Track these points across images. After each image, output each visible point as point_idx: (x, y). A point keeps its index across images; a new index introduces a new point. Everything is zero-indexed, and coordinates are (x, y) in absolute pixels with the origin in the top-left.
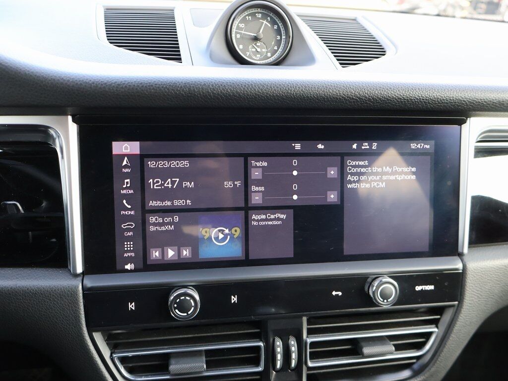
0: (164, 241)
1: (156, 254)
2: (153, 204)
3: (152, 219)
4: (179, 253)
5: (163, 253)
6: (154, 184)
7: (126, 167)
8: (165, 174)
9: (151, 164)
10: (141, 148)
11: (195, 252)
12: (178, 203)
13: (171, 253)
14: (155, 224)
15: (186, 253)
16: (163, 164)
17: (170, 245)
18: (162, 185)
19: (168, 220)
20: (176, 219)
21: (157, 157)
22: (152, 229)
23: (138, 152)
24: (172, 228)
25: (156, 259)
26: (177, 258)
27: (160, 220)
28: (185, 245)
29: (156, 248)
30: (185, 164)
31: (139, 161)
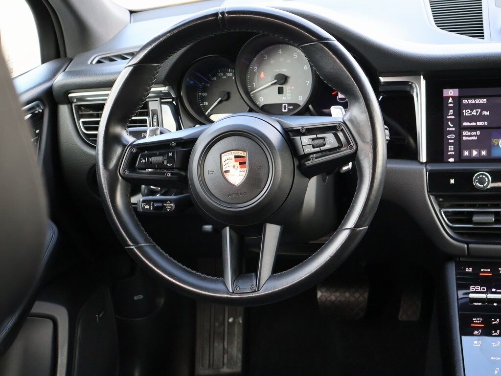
0: (471, 145)
1: (466, 153)
2: (465, 124)
3: (465, 133)
4: (480, 153)
5: (471, 153)
6: (466, 113)
7: (451, 103)
8: (472, 107)
9: (465, 101)
10: (459, 92)
11: (489, 152)
12: (480, 124)
13: (475, 153)
14: (466, 136)
15: (484, 153)
16: (472, 101)
17: (475, 148)
18: (470, 113)
19: (473, 133)
20: (478, 133)
21: (468, 97)
22: (465, 138)
23: (457, 95)
24: (476, 138)
25: (466, 156)
26: (478, 156)
27: (469, 134)
28: (484, 149)
29: (466, 149)
30: (484, 101)
31: (458, 100)
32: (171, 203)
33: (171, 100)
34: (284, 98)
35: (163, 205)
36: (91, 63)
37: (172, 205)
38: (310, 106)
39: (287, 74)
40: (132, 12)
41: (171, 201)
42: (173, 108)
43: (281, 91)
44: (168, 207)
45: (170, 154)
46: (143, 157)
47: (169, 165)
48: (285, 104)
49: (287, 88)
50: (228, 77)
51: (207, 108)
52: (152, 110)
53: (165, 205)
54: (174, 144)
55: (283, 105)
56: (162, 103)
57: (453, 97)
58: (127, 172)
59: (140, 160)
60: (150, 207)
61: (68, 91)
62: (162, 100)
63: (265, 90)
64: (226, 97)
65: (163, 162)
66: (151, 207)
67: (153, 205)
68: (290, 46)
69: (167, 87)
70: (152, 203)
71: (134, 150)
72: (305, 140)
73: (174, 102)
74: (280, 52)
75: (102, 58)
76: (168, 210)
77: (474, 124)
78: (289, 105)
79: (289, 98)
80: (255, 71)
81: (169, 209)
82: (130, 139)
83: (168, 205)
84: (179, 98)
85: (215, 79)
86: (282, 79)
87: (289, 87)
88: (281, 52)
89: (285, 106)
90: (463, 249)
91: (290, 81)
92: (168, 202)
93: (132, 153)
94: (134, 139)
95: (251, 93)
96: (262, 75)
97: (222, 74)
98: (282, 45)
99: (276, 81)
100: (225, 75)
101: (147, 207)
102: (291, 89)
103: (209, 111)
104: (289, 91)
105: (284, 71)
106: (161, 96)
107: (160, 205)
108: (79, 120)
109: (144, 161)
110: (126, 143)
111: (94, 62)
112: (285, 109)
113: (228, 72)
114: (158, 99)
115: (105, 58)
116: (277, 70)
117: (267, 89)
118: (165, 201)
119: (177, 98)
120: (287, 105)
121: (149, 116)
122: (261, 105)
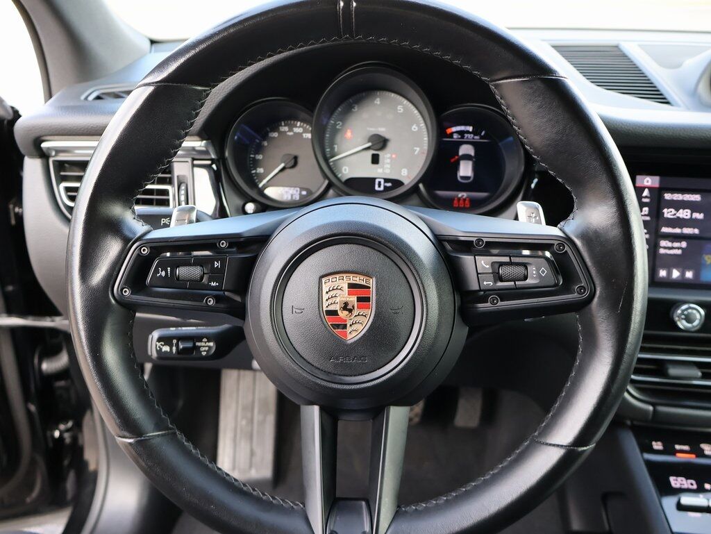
0: (672, 262)
1: (663, 273)
2: (665, 230)
3: (663, 243)
4: (683, 274)
5: (669, 273)
6: (668, 213)
7: (646, 197)
8: (678, 205)
9: (668, 196)
10: (661, 182)
11: (696, 275)
12: (687, 231)
13: (676, 274)
14: (665, 248)
15: (689, 275)
16: (678, 197)
17: (676, 267)
18: (675, 214)
19: (676, 245)
20: (684, 244)
21: (673, 191)
22: (662, 251)
23: (657, 185)
24: (679, 252)
25: (663, 278)
26: (680, 278)
27: (669, 244)
28: (689, 269)
29: (663, 267)
30: (696, 198)
31: (657, 193)
32: (209, 341)
33: (209, 162)
34: (380, 171)
35: (194, 344)
36: (86, 98)
37: (211, 344)
38: (421, 186)
39: (387, 136)
40: (153, 42)
41: (209, 338)
42: (213, 175)
43: (375, 159)
44: (204, 349)
45: (216, 264)
46: (163, 265)
47: (213, 284)
48: (379, 180)
49: (385, 156)
50: (295, 133)
51: (262, 177)
52: (178, 177)
53: (198, 344)
54: (224, 244)
55: (377, 181)
56: (194, 166)
57: (650, 189)
58: (127, 292)
59: (156, 271)
60: (171, 349)
61: (41, 137)
62: (195, 162)
63: (352, 157)
64: (292, 163)
65: (202, 278)
66: (174, 348)
67: (177, 345)
68: (393, 95)
69: (204, 142)
70: (175, 341)
71: (145, 251)
72: (484, 263)
73: (214, 166)
74: (378, 101)
75: (103, 94)
76: (204, 354)
77: (677, 231)
78: (386, 180)
79: (388, 171)
80: (338, 127)
81: (205, 351)
82: (139, 228)
83: (203, 344)
84: (221, 160)
85: (275, 135)
86: (380, 143)
87: (389, 155)
88: (378, 103)
89: (380, 183)
90: (646, 412)
91: (390, 145)
92: (205, 340)
93: (139, 256)
94: (146, 228)
95: (331, 160)
96: (349, 134)
97: (286, 129)
98: (381, 92)
99: (369, 144)
100: (291, 130)
101: (166, 349)
102: (391, 158)
103: (264, 181)
104: (388, 161)
105: (382, 131)
106: (195, 156)
107: (189, 345)
108: (58, 185)
109: (163, 274)
110: (131, 235)
111: (91, 98)
112: (379, 186)
113: (296, 127)
114: (189, 160)
115: (108, 94)
116: (371, 129)
117: (355, 156)
118: (199, 338)
119: (218, 160)
120: (382, 181)
121: (174, 186)
122: (344, 179)
